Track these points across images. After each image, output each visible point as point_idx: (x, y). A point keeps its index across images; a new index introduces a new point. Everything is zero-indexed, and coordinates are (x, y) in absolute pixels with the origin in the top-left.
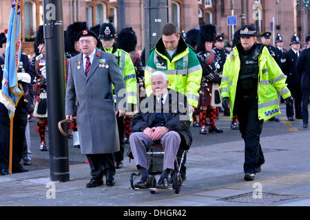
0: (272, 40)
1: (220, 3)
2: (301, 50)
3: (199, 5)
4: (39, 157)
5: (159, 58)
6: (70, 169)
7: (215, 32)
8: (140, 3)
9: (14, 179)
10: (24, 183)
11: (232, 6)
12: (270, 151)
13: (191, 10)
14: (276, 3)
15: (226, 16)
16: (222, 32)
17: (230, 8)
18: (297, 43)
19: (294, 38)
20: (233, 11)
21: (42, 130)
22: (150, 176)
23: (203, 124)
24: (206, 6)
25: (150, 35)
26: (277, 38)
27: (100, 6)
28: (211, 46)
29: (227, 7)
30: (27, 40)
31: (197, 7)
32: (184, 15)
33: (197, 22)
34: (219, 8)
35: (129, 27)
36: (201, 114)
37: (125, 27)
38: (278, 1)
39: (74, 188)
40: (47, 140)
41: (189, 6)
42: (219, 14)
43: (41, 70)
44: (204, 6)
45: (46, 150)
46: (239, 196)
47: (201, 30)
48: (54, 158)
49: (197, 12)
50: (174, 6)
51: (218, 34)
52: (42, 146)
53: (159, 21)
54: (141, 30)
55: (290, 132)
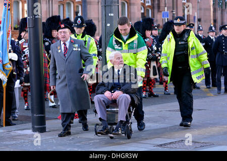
0: (195, 29)
1: (156, 2)
2: (216, 36)
3: (142, 3)
4: (24, 114)
5: (116, 41)
6: (46, 123)
7: (153, 23)
8: (98, 2)
9: (5, 131)
10: (12, 133)
11: (165, 4)
13: (136, 7)
14: (198, 2)
15: (161, 12)
16: (158, 23)
17: (164, 6)
18: (213, 31)
19: (211, 28)
20: (166, 8)
21: (26, 95)
23: (144, 90)
24: (147, 4)
25: (106, 25)
26: (199, 28)
27: (69, 4)
28: (150, 33)
29: (162, 5)
30: (15, 29)
31: (140, 4)
32: (130, 10)
33: (140, 16)
34: (156, 6)
35: (90, 19)
38: (199, 1)
39: (50, 137)
40: (29, 102)
41: (134, 4)
42: (156, 11)
43: (24, 51)
44: (145, 5)
45: (29, 110)
46: (170, 143)
47: (143, 22)
48: (35, 115)
49: (140, 8)
50: (123, 4)
51: (155, 25)
52: (26, 106)
53: (112, 15)
54: (99, 22)
55: (208, 97)
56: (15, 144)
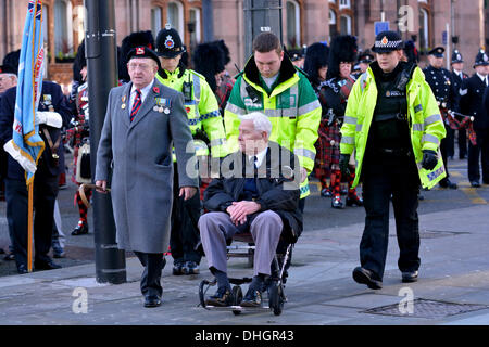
0: (445, 60)
1: (363, 2)
3: (331, 5)
5: (250, 90)
6: (127, 263)
7: (356, 47)
8: (237, 2)
9: (39, 280)
10: (54, 286)
11: (381, 6)
12: (442, 236)
13: (318, 13)
14: (452, 2)
15: (373, 22)
16: (366, 47)
17: (379, 9)
18: (485, 64)
19: (480, 57)
20: (383, 14)
22: (232, 286)
23: (336, 192)
24: (342, 7)
26: (454, 57)
27: (174, 7)
28: (350, 69)
29: (375, 7)
30: (58, 60)
31: (327, 7)
32: (306, 20)
33: (327, 31)
34: (361, 9)
35: (220, 39)
36: (333, 176)
37: (212, 40)
41: (314, 6)
42: (361, 20)
43: (83, 108)
44: (337, 7)
46: (395, 306)
48: (102, 246)
49: (327, 15)
50: (291, 6)
51: (360, 50)
53: (267, 29)
54: (238, 44)
55: (474, 205)
56: (61, 309)
